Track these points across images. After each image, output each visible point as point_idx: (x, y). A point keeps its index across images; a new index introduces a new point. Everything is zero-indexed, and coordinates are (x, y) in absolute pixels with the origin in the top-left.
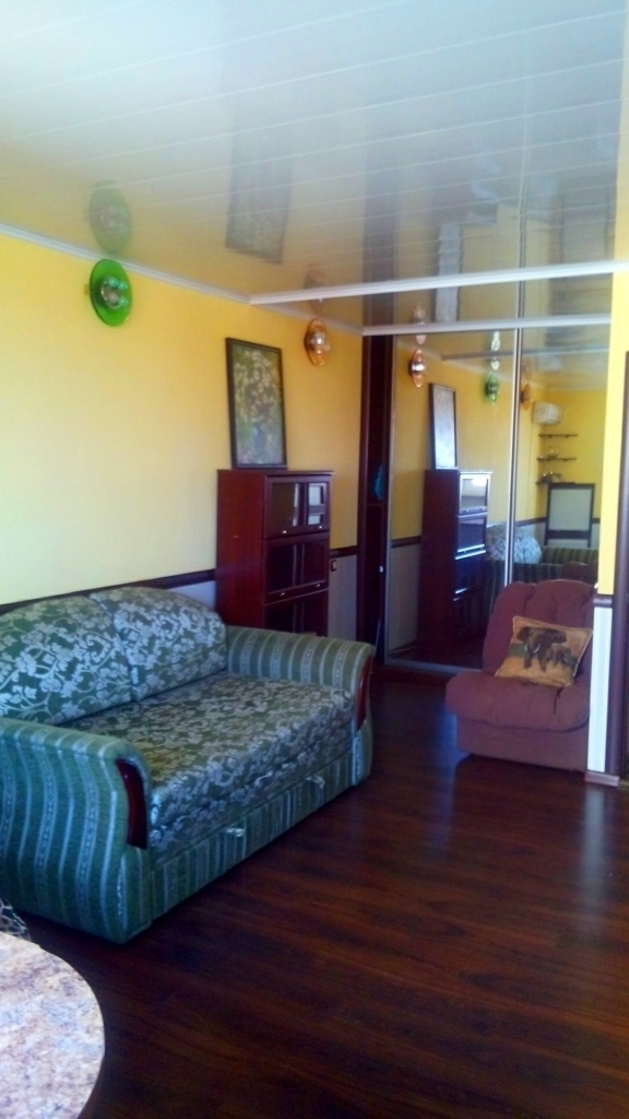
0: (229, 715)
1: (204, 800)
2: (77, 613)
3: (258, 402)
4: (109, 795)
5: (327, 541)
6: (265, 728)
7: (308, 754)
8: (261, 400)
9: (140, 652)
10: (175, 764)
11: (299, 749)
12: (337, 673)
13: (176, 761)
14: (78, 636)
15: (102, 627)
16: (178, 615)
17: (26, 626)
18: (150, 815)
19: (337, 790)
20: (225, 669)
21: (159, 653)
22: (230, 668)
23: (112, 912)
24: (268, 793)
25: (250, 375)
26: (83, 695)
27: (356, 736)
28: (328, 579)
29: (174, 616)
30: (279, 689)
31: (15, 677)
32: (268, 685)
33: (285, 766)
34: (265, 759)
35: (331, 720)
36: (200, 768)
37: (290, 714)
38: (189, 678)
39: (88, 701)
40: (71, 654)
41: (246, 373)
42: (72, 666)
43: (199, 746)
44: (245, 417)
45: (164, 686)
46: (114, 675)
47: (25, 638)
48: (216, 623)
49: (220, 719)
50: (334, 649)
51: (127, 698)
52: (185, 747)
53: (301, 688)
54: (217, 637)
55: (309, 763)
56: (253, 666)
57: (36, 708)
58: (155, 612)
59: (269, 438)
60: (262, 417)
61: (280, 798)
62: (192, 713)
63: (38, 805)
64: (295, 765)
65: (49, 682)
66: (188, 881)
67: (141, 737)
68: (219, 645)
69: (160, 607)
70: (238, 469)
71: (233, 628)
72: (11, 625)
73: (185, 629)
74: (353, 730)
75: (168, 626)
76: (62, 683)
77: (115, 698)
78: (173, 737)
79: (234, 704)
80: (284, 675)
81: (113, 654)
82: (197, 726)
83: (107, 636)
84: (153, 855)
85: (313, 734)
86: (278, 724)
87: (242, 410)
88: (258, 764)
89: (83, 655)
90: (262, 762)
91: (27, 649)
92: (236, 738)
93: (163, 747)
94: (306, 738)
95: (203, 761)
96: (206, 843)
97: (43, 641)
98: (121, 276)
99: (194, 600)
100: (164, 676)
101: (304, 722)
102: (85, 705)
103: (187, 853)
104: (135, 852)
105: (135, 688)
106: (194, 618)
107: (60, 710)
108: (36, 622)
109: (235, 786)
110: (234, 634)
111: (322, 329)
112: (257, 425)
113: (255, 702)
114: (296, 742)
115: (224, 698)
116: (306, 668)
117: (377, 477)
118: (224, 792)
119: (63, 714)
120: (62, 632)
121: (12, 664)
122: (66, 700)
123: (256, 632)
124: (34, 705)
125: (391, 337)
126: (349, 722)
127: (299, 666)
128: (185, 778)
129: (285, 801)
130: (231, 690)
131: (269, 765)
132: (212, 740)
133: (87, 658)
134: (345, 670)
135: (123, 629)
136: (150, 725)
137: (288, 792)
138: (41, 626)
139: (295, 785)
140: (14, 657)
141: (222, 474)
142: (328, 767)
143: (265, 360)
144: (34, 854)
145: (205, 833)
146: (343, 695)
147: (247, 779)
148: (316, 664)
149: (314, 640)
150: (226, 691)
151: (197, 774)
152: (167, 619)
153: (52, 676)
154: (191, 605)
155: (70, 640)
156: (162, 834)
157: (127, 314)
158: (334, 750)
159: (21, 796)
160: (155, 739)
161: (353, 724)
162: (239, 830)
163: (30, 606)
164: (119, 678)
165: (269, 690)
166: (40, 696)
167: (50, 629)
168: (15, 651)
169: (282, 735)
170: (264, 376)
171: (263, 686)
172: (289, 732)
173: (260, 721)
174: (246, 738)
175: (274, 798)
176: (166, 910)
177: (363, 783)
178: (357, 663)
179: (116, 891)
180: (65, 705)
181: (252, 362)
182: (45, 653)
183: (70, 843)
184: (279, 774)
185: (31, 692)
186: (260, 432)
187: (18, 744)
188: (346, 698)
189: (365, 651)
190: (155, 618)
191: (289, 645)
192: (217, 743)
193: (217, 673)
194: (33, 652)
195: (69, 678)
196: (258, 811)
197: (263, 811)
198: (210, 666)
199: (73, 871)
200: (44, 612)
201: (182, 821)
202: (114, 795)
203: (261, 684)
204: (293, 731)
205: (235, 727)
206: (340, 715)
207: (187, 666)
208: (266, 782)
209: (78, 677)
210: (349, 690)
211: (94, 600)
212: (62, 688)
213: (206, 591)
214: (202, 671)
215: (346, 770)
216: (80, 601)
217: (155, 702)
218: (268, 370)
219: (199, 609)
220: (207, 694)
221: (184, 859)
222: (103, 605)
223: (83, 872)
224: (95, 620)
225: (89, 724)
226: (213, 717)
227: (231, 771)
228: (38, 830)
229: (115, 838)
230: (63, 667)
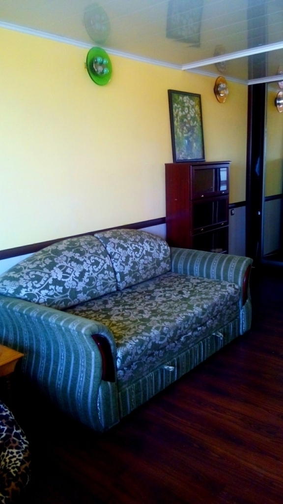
0: (169, 299)
1: (149, 352)
2: (86, 245)
3: (187, 125)
4: (91, 353)
5: (228, 199)
6: (187, 308)
7: (213, 321)
8: (189, 124)
9: (121, 264)
10: (132, 332)
11: (207, 319)
12: (231, 274)
13: (134, 330)
14: (86, 257)
15: (100, 252)
16: (143, 244)
17: (57, 253)
18: (116, 363)
19: (231, 338)
20: (170, 271)
21: (132, 265)
22: (173, 270)
23: (96, 417)
24: (189, 344)
25: (183, 111)
26: (89, 289)
27: (242, 309)
28: (228, 219)
29: (140, 244)
30: (198, 283)
31: (50, 281)
32: (192, 281)
33: (199, 329)
34: (187, 326)
35: (227, 301)
36: (147, 334)
37: (202, 299)
38: (149, 277)
39: (92, 292)
40: (82, 267)
41: (180, 109)
42: (82, 274)
43: (148, 320)
44: (180, 134)
45: (135, 282)
46: (106, 277)
47: (57, 260)
48: (165, 246)
49: (163, 302)
50: (229, 261)
51: (114, 289)
52: (140, 320)
53: (210, 283)
54: (165, 254)
55: (214, 326)
56: (185, 269)
57: (62, 297)
58: (130, 243)
59: (195, 145)
60: (190, 133)
61: (197, 346)
62: (149, 297)
63: (57, 354)
64: (205, 328)
65: (69, 283)
66: (142, 396)
67: (118, 313)
68: (166, 258)
69: (132, 240)
70: (176, 162)
71: (174, 249)
72: (50, 252)
73: (147, 251)
74: (240, 306)
75: (137, 250)
76: (77, 283)
77: (107, 290)
78: (135, 313)
79: (172, 292)
80: (202, 275)
81: (105, 266)
82: (149, 306)
83: (102, 257)
84: (119, 385)
85: (216, 310)
86: (195, 305)
87: (178, 130)
88: (182, 329)
89: (89, 268)
90: (185, 328)
91: (57, 266)
92: (170, 315)
93: (129, 320)
94: (211, 313)
95: (148, 330)
96: (152, 374)
97: (66, 261)
98: (104, 56)
99: (152, 235)
100: (135, 277)
101: (210, 304)
102: (91, 294)
103: (141, 380)
104: (108, 384)
105: (119, 284)
106: (152, 244)
107: (76, 297)
108: (63, 250)
109: (168, 342)
110: (175, 252)
111: (224, 82)
112: (187, 138)
113: (183, 291)
114: (206, 315)
115: (167, 289)
116: (213, 271)
117: (257, 163)
118: (161, 347)
119: (78, 300)
120: (77, 256)
121: (49, 274)
122: (80, 292)
123: (187, 251)
124: (61, 296)
125: (264, 84)
126: (238, 301)
127: (210, 270)
128: (137, 341)
129: (200, 347)
130: (171, 284)
131: (189, 329)
132: (156, 316)
133: (91, 269)
134: (235, 273)
135: (111, 253)
136: (124, 305)
137: (201, 342)
138: (66, 253)
139: (206, 338)
140: (50, 271)
141: (167, 166)
142: (226, 326)
143: (191, 101)
144: (55, 381)
145: (151, 369)
146: (234, 287)
147: (176, 338)
148: (219, 269)
149: (219, 256)
150: (169, 284)
151: (144, 338)
152: (136, 246)
153: (71, 279)
154: (150, 238)
155: (81, 260)
156: (125, 372)
157: (109, 78)
158: (229, 317)
159: (49, 349)
160: (125, 314)
161: (240, 303)
162: (171, 367)
163: (61, 242)
164: (109, 279)
165: (192, 284)
166: (65, 290)
167: (70, 254)
168: (51, 267)
169: (196, 312)
170: (191, 110)
171: (189, 281)
172: (201, 310)
173: (185, 303)
174: (175, 314)
175: (193, 346)
176: (129, 412)
177: (246, 333)
178: (242, 269)
179: (97, 407)
180: (79, 295)
181: (184, 103)
182: (67, 267)
183: (73, 377)
184: (196, 333)
185: (60, 289)
186: (189, 141)
187: (43, 322)
188: (235, 289)
189: (247, 262)
190: (129, 246)
191: (204, 258)
192: (158, 318)
193: (165, 273)
194: (60, 267)
195: (81, 280)
196: (184, 354)
197: (187, 354)
198: (161, 270)
199: (74, 393)
200: (68, 245)
201: (136, 364)
202: (93, 353)
203: (188, 280)
204: (203, 309)
205: (171, 307)
206: (232, 298)
207: (148, 271)
208: (187, 338)
209: (86, 279)
210: (237, 284)
211: (97, 238)
212: (77, 286)
213: (161, 229)
214: (157, 273)
215: (236, 328)
216: (88, 238)
217: (130, 291)
218: (193, 107)
219: (155, 239)
220: (158, 286)
221: (139, 384)
222: (101, 240)
223: (79, 394)
224: (96, 248)
225: (93, 304)
226: (159, 300)
227: (166, 335)
228: (57, 368)
229: (95, 377)
230: (77, 274)
